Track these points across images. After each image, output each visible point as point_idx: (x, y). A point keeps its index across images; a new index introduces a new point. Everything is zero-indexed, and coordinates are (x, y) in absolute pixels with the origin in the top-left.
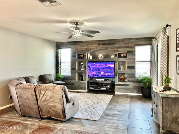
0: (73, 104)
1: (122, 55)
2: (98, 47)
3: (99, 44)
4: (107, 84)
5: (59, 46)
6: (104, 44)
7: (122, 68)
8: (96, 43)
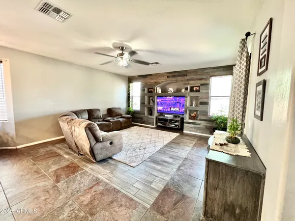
0: (111, 143)
1: (194, 89)
2: (167, 80)
3: (168, 77)
4: (176, 121)
5: (130, 80)
6: (174, 76)
7: (194, 104)
8: (166, 75)
